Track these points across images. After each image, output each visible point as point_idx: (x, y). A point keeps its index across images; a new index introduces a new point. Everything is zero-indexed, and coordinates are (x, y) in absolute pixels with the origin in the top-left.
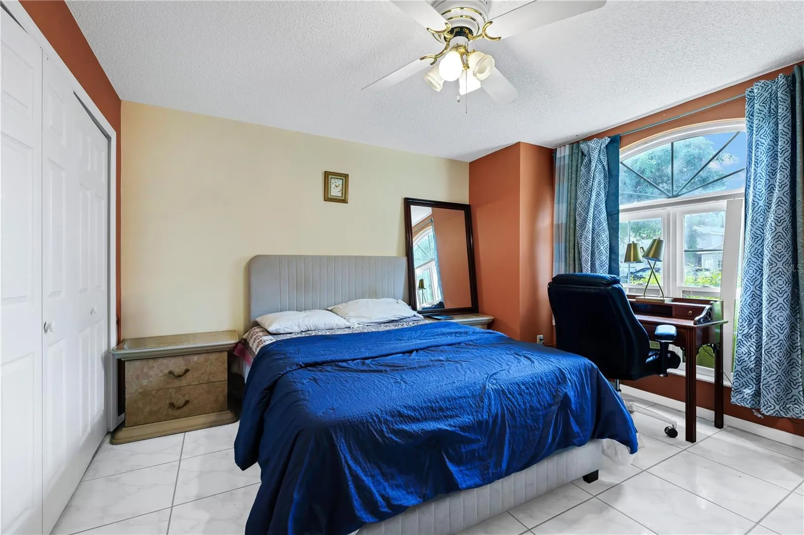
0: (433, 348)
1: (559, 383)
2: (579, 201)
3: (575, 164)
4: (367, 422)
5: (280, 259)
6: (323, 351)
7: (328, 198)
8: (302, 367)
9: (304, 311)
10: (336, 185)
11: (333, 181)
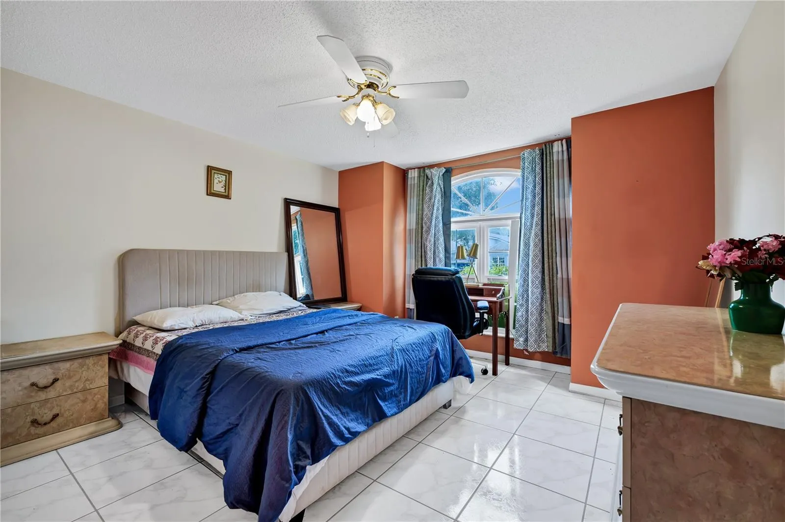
0: (338, 328)
1: (433, 342)
2: (425, 213)
3: (421, 184)
4: (328, 378)
5: (159, 254)
6: (244, 338)
7: (210, 193)
8: (237, 352)
9: (194, 306)
10: (219, 181)
11: (216, 176)
